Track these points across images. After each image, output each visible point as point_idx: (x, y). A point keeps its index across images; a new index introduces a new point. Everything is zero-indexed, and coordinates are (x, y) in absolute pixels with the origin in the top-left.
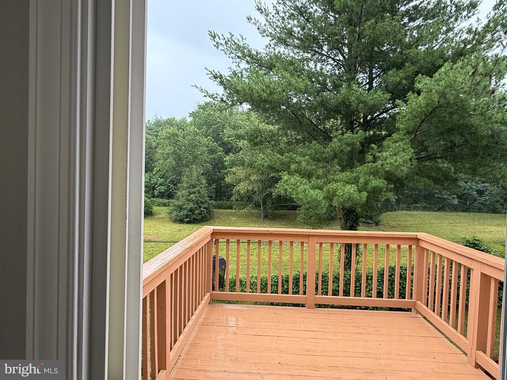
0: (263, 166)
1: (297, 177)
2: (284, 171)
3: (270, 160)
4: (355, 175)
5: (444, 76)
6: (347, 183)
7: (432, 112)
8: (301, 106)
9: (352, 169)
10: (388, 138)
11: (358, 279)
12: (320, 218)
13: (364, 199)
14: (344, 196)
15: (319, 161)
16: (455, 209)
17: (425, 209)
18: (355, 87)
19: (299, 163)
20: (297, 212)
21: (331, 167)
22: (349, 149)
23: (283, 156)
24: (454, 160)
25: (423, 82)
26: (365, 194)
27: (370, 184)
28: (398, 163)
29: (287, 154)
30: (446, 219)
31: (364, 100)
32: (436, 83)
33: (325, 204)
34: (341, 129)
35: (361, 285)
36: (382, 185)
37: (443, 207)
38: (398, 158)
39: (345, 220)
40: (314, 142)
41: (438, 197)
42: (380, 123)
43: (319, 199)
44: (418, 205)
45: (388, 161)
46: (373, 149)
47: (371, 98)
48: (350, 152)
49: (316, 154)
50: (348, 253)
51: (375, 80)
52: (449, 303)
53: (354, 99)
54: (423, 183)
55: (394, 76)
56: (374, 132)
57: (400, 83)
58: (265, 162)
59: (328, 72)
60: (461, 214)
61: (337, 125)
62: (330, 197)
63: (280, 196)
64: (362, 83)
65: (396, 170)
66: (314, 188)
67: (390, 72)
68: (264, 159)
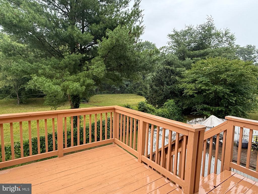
0: (18, 70)
1: (43, 78)
2: (34, 74)
3: (23, 66)
4: (78, 77)
5: (118, 32)
6: (74, 81)
7: (112, 48)
8: (43, 34)
9: (76, 74)
10: (93, 59)
11: (81, 131)
12: (59, 101)
13: (84, 90)
14: (73, 89)
15: (57, 69)
16: (118, 93)
17: (108, 93)
18: (76, 29)
19: (44, 69)
20: (44, 98)
21: (64, 73)
22: (74, 63)
23: (32, 64)
24: (121, 71)
25: (109, 33)
26: (84, 87)
27: (86, 82)
28: (99, 71)
29: (35, 63)
30: (116, 97)
31: (81, 37)
32: (115, 34)
33: (62, 93)
34: (68, 52)
35: (83, 133)
36: (92, 83)
37: (114, 92)
38: (99, 69)
39: (73, 101)
40: (53, 57)
41: (112, 88)
42: (88, 51)
43: (59, 91)
44: (105, 92)
45: (95, 71)
46: (86, 64)
47: (85, 36)
48: (74, 65)
49: (55, 64)
50: (75, 118)
51: (86, 28)
52: (120, 133)
53: (76, 35)
54: (109, 82)
55: (95, 27)
56: (86, 56)
57: (98, 31)
58: (19, 67)
59: (59, 17)
60: (121, 94)
61: (66, 49)
62: (65, 89)
63: (31, 90)
64: (79, 28)
65: (98, 75)
66: (55, 84)
67: (93, 25)
68: (17, 65)
